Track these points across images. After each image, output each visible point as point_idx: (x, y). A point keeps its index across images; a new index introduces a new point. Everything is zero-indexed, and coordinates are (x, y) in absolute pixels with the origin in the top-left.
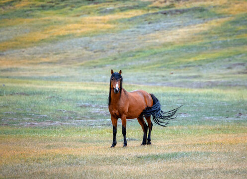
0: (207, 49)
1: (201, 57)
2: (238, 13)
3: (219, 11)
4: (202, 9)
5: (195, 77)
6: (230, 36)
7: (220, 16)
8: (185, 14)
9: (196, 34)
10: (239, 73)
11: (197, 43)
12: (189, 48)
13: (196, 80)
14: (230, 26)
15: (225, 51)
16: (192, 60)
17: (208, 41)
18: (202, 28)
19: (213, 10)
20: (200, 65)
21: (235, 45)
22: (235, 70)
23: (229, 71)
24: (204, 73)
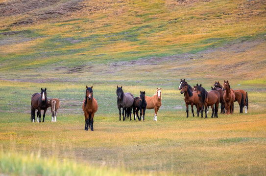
0: (38, 57)
1: (35, 63)
2: (53, 34)
3: (41, 33)
4: (29, 32)
5: (37, 76)
6: (51, 49)
7: (42, 36)
8: (18, 35)
9: (28, 48)
10: (64, 73)
11: (31, 53)
12: (26, 57)
13: (38, 78)
14: (50, 43)
15: (50, 59)
16: (30, 64)
17: (37, 52)
18: (32, 44)
19: (37, 32)
20: (36, 68)
21: (56, 55)
22: (60, 71)
23: (57, 71)
24: (41, 73)
